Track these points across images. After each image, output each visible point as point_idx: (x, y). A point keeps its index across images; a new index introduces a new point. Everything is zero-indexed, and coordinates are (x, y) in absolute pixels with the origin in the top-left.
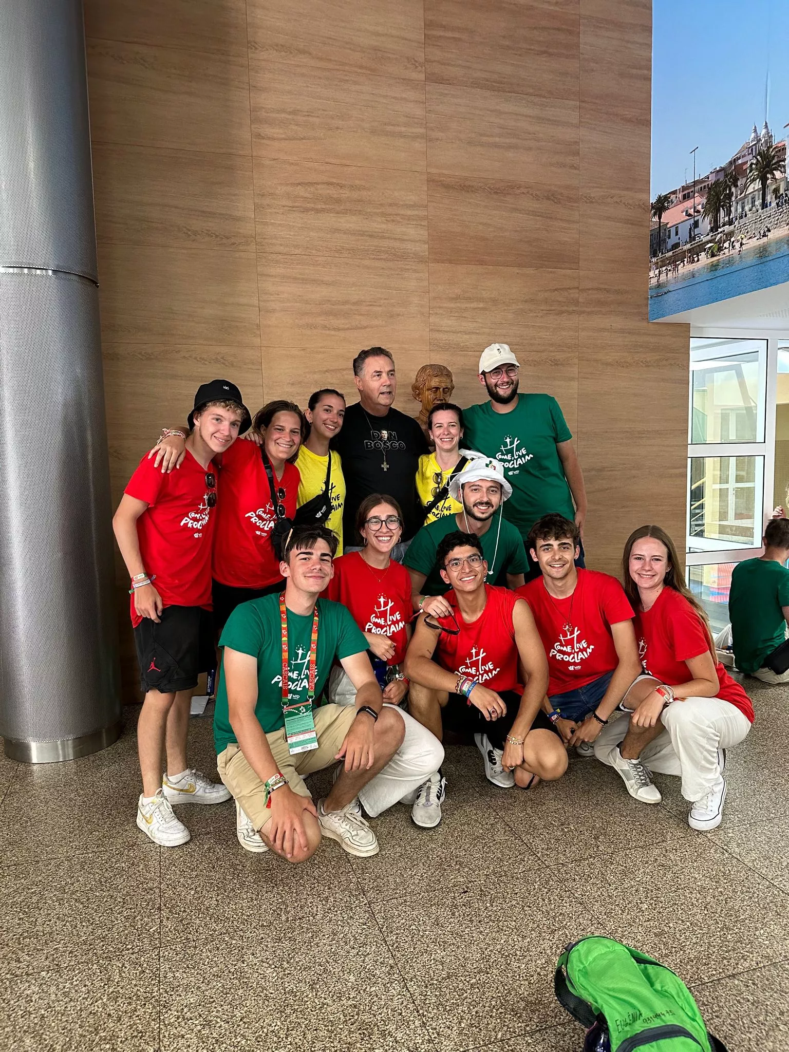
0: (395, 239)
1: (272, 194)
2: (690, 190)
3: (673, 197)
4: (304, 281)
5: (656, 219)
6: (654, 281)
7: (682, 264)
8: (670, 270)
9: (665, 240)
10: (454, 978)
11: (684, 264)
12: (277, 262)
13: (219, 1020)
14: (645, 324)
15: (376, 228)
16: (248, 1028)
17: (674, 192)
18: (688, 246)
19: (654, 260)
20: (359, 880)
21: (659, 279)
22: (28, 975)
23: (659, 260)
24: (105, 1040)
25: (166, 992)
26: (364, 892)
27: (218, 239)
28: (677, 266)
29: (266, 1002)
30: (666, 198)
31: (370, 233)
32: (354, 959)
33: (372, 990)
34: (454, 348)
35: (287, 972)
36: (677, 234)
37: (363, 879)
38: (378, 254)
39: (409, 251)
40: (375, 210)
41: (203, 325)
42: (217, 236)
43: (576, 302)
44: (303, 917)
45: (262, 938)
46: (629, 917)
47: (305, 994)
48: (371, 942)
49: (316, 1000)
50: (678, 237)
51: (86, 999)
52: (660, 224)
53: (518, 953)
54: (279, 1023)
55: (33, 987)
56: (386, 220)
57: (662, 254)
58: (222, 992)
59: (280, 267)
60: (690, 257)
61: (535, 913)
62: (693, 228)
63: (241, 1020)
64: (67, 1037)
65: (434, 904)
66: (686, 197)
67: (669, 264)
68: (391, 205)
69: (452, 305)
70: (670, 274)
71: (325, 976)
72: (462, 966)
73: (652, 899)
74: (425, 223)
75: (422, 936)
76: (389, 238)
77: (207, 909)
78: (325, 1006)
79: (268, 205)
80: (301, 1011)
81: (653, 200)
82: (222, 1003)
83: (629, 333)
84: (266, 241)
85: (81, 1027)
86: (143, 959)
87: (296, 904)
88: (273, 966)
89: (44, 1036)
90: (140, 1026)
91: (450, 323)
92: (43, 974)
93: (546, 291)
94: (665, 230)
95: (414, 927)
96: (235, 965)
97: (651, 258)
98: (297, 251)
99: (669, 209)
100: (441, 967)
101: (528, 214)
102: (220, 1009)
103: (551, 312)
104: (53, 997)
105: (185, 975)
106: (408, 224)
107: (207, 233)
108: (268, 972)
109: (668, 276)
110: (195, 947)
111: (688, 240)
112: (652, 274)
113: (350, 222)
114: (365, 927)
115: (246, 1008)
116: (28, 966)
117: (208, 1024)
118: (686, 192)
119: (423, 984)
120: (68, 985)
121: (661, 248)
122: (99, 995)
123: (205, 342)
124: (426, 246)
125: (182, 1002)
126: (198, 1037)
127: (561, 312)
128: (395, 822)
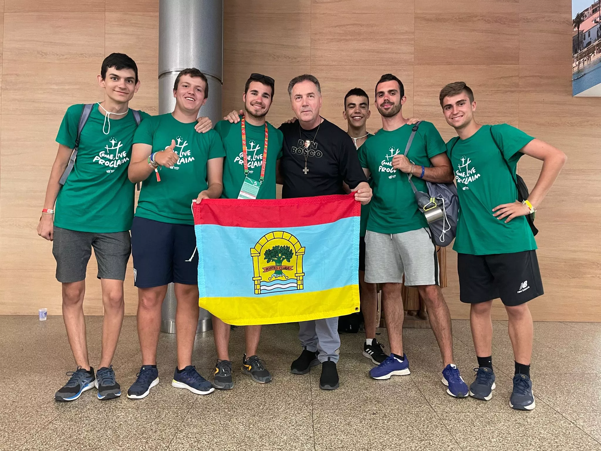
0: (393, 53)
1: (320, 33)
2: (597, 7)
3: (586, 13)
4: (337, 80)
5: (576, 29)
6: (576, 69)
7: (593, 55)
8: (585, 60)
9: (582, 41)
10: (345, 448)
11: (594, 54)
12: (322, 70)
13: (204, 441)
14: (570, 97)
15: (381, 47)
16: (217, 447)
17: (587, 10)
18: (597, 42)
19: (576, 55)
20: (313, 399)
21: (579, 67)
22: (122, 408)
23: (578, 55)
24: (144, 438)
25: (184, 426)
26: (312, 404)
27: (291, 59)
28: (590, 57)
29: (233, 439)
30: (582, 14)
31: (377, 51)
32: (291, 430)
33: (294, 444)
34: (430, 115)
35: (251, 429)
36: (589, 36)
37: (315, 399)
38: (382, 62)
39: (402, 59)
40: (381, 37)
41: (279, 106)
42: (289, 58)
43: (517, 85)
44: (272, 409)
45: (245, 414)
46: (479, 443)
47: (255, 439)
48: (304, 425)
49: (260, 443)
50: (590, 38)
51: (144, 422)
52: (578, 32)
53: (393, 445)
54: (234, 448)
55: (122, 413)
56: (388, 43)
57: (580, 51)
58: (212, 431)
59: (323, 73)
60: (598, 50)
61: (414, 430)
62: (599, 30)
63: (216, 443)
64: (127, 434)
65: (352, 416)
66: (594, 11)
67: (585, 56)
68: (391, 34)
69: (429, 90)
70: (586, 63)
71: (271, 434)
72: (353, 444)
73: (502, 437)
74: (413, 42)
75: (336, 428)
76: (389, 53)
77: (223, 398)
78: (264, 446)
79: (319, 39)
80: (249, 446)
81: (574, 17)
82: (210, 435)
83: (558, 104)
84: (317, 58)
85: (136, 431)
86: (180, 411)
87: (271, 403)
88: (244, 425)
89: (117, 431)
90: (164, 436)
91: (428, 100)
92: (130, 409)
93: (494, 79)
94: (582, 35)
95: (334, 423)
96: (225, 422)
97: (574, 54)
98: (334, 63)
99: (584, 21)
100: (340, 443)
101: (482, 32)
102: (207, 437)
103: (499, 92)
104: (129, 418)
105: (197, 421)
106: (401, 44)
107: (284, 57)
108: (240, 427)
109: (585, 64)
110: (209, 411)
111: (596, 39)
112: (574, 65)
113: (367, 45)
114: (305, 418)
115: (221, 439)
116: (124, 406)
117: (198, 441)
118: (594, 8)
119: (325, 447)
120: (138, 415)
121: (580, 47)
122: (151, 421)
123: (279, 116)
124: (413, 56)
125: (189, 431)
126: (190, 445)
127: (506, 92)
128: (348, 379)
